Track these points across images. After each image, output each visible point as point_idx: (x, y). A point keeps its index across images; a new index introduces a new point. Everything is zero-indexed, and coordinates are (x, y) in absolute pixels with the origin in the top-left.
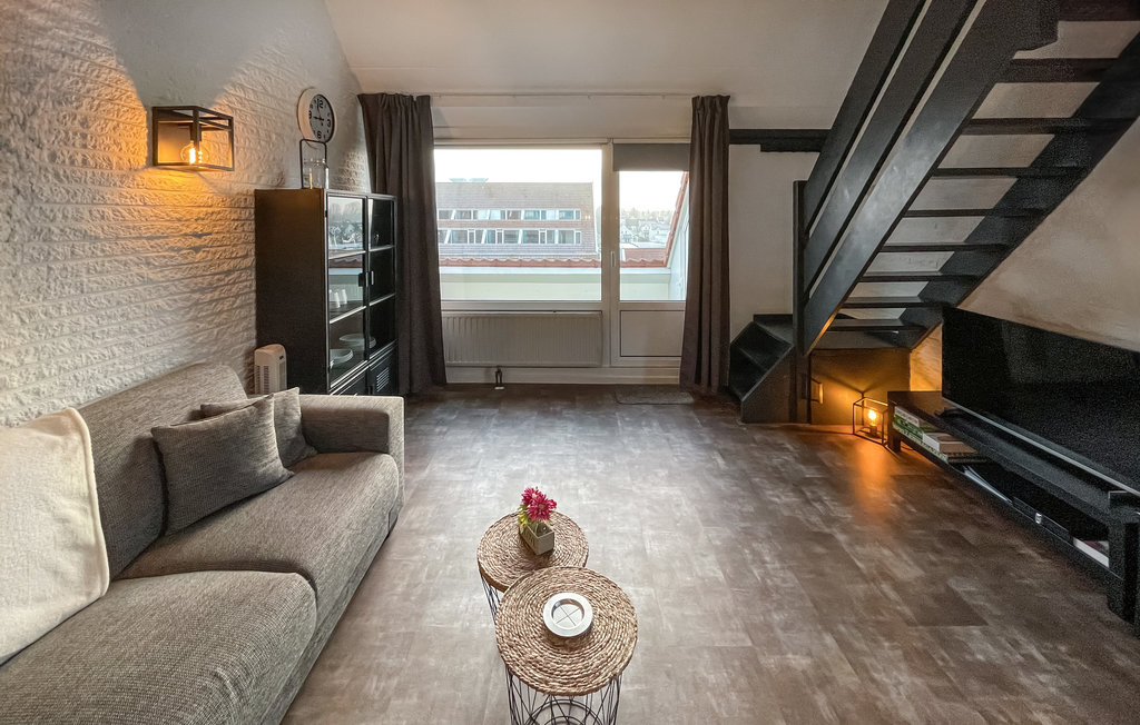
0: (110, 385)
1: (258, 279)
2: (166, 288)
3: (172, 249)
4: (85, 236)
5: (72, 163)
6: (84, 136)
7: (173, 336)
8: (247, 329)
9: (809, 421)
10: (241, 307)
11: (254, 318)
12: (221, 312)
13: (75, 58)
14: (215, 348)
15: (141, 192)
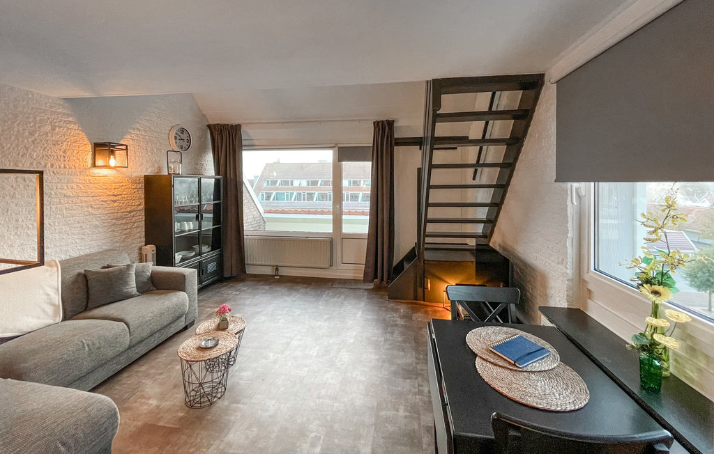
0: (75, 254)
1: (146, 215)
2: (99, 217)
3: (102, 201)
4: (65, 196)
5: (60, 167)
6: (64, 157)
7: (102, 237)
8: (140, 237)
9: (424, 301)
10: (137, 227)
11: (144, 233)
12: (126, 229)
13: (60, 127)
14: (123, 245)
15: (89, 178)
